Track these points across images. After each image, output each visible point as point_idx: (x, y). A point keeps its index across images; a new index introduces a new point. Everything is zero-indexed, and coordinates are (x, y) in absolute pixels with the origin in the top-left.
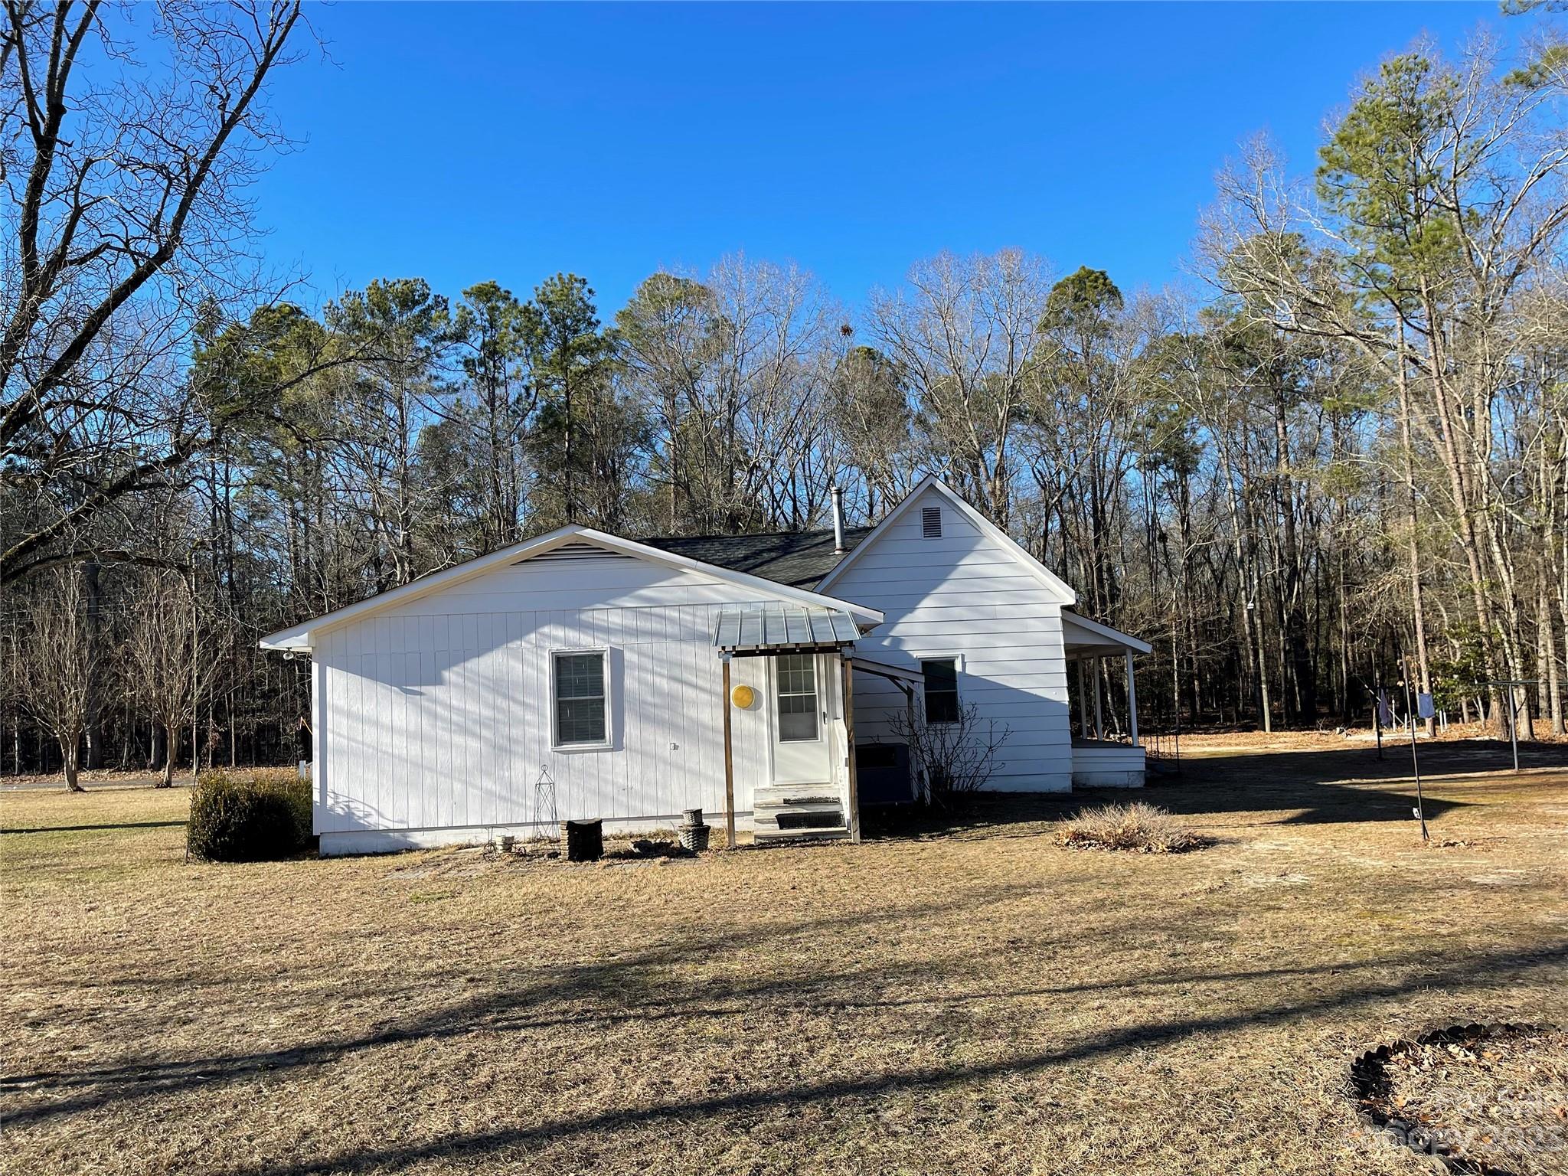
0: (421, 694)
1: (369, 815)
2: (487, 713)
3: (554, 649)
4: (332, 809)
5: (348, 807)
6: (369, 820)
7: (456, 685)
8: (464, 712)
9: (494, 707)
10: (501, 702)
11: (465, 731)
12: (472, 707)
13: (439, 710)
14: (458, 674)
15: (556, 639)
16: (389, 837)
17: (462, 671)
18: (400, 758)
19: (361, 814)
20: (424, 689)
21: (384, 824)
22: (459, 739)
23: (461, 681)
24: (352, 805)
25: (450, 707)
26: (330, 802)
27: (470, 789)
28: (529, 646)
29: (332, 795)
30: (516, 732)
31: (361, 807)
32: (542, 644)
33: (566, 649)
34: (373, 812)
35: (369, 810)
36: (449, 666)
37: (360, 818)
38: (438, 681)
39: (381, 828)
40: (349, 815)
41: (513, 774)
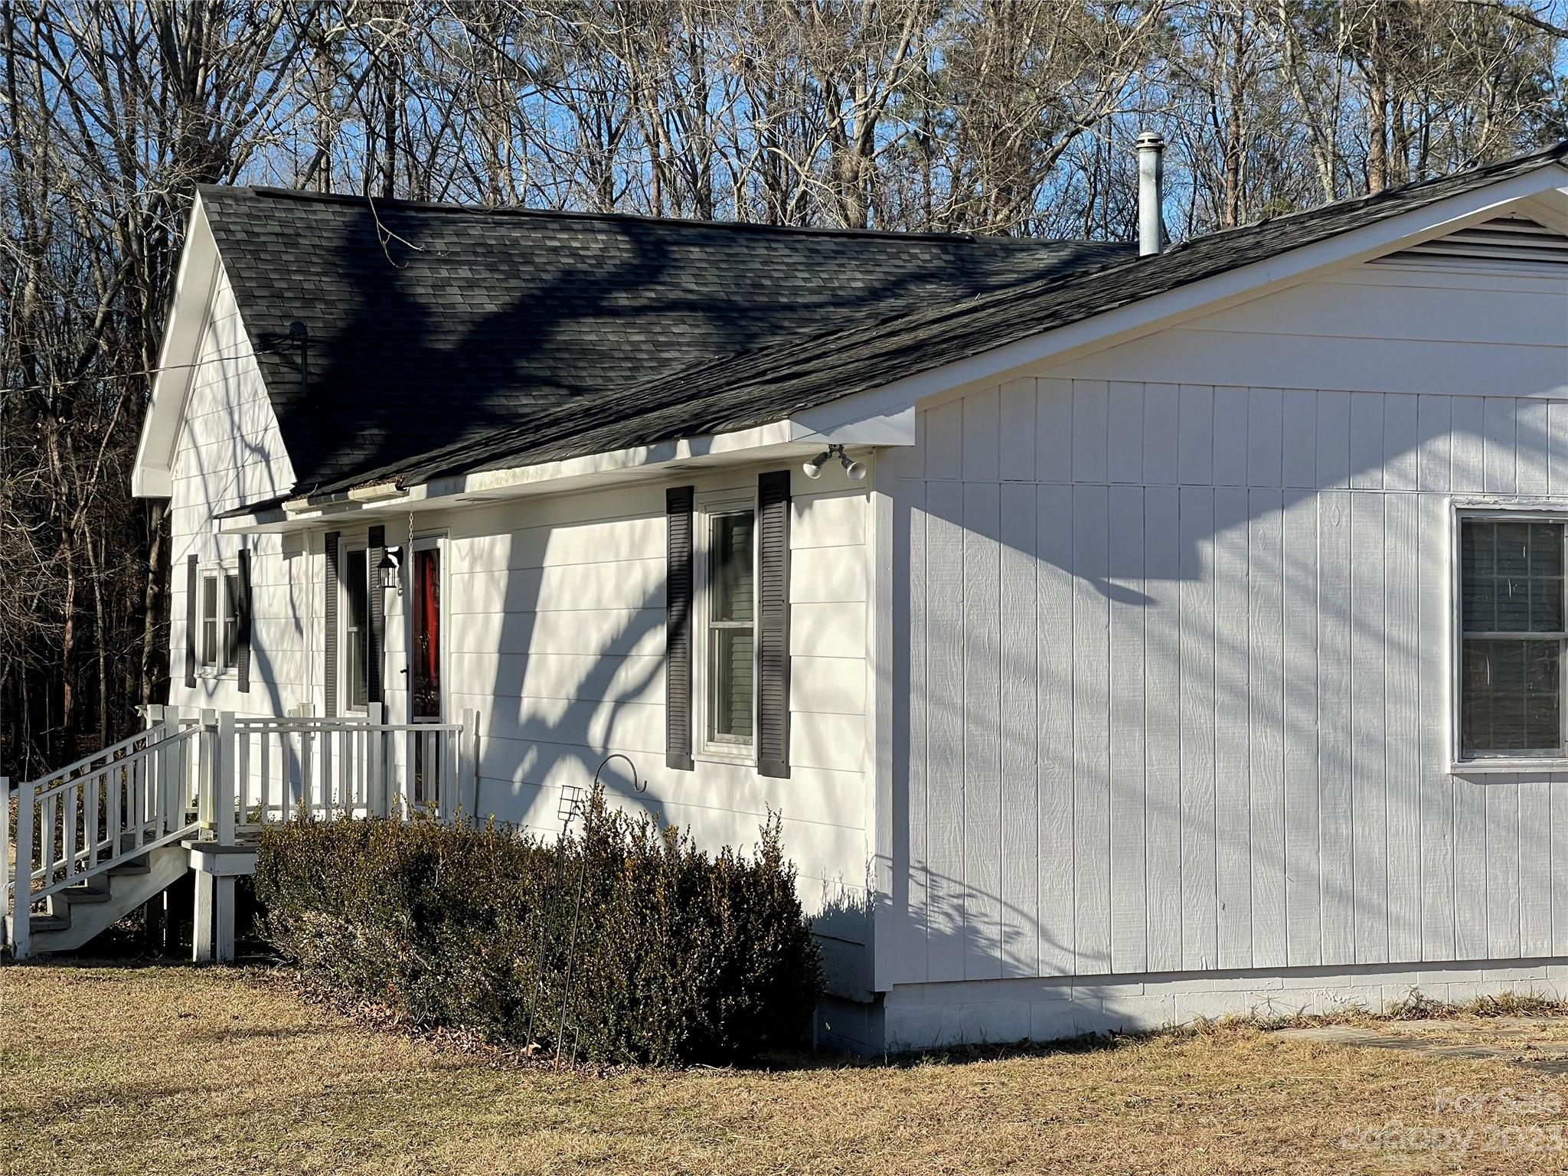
0: (1145, 601)
1: (1014, 935)
2: (1298, 657)
3: (1463, 501)
4: (922, 918)
5: (961, 909)
6: (1014, 948)
7: (1229, 579)
8: (1244, 654)
9: (1316, 645)
10: (1331, 631)
11: (1250, 707)
12: (1264, 639)
13: (1189, 643)
14: (1232, 548)
15: (1463, 472)
16: (1061, 997)
17: (1243, 542)
18: (1091, 774)
19: (993, 932)
20: (1151, 587)
21: (1054, 961)
22: (1231, 728)
23: (1240, 567)
24: (971, 906)
25: (1212, 637)
26: (916, 896)
27: (1259, 868)
28: (1400, 486)
29: (920, 876)
30: (1365, 718)
31: (994, 911)
32: (1430, 481)
33: (1489, 501)
34: (1027, 928)
35: (1018, 921)
36: (1212, 529)
37: (993, 943)
38: (1189, 569)
39: (1046, 972)
40: (967, 934)
41: (1358, 830)
